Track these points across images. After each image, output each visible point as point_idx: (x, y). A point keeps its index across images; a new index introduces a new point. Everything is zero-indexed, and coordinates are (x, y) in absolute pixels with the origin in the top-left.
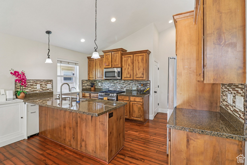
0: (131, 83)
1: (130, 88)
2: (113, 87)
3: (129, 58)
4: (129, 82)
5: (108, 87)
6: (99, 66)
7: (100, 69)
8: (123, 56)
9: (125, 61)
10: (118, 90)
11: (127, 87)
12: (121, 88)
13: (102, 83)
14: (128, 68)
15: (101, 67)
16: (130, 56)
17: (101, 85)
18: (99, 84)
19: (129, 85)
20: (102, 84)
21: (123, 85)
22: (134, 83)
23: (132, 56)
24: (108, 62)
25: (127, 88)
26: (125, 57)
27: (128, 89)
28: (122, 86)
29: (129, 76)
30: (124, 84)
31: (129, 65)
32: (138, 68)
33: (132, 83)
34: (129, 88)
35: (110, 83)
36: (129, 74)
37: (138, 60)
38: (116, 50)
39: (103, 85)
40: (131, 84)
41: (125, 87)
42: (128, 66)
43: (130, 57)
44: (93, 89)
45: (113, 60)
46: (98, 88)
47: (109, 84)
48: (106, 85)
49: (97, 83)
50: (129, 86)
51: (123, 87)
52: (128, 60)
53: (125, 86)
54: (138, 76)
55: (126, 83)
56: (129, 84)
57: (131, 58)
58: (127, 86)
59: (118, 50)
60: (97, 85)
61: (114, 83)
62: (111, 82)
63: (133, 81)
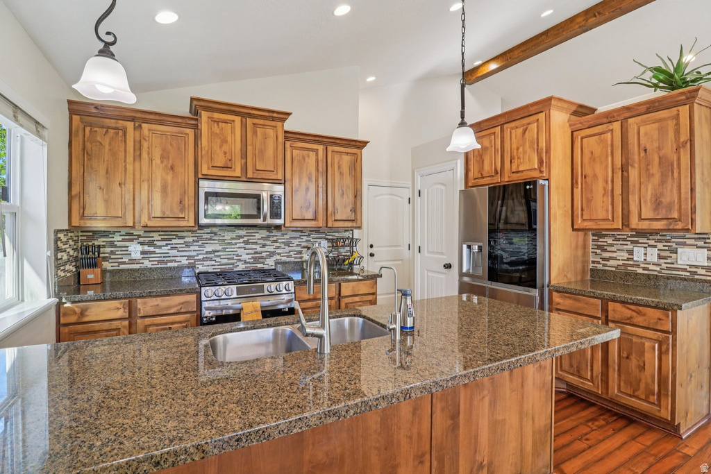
0: (295, 238)
1: (291, 256)
2: (218, 259)
3: (311, 153)
4: (286, 237)
5: (189, 258)
6: (158, 161)
7: (169, 178)
8: (288, 144)
9: (295, 163)
10: (241, 267)
11: (279, 254)
12: (256, 260)
13: (151, 244)
14: (307, 189)
15: (172, 168)
16: (315, 146)
17: (143, 253)
18: (130, 249)
19: (286, 247)
20: (152, 249)
21: (264, 246)
22: (305, 238)
23: (320, 148)
24: (225, 153)
25: (278, 257)
26: (296, 148)
27: (284, 259)
28: (259, 249)
29: (309, 215)
30: (268, 243)
31: (310, 179)
32: (341, 192)
33: (299, 238)
34: (288, 257)
35: (200, 243)
36: (311, 210)
37: (339, 167)
38: (267, 114)
39: (158, 251)
40: (296, 242)
41: (272, 254)
42: (305, 180)
43: (312, 150)
44: (91, 275)
45: (249, 148)
46: (122, 267)
47: (197, 248)
48: (174, 252)
49: (112, 244)
50: (288, 249)
51: (264, 254)
52: (306, 159)
53: (271, 249)
54: (338, 217)
55: (275, 238)
56: (288, 244)
57: (317, 155)
58: (278, 251)
59: (275, 115)
60: (112, 253)
61: (221, 242)
62: (209, 236)
63: (302, 232)
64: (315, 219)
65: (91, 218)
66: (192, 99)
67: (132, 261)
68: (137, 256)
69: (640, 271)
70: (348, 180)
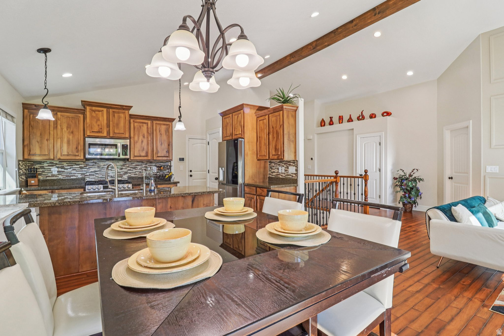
0: (139, 165)
1: (136, 174)
2: (97, 175)
3: (144, 124)
4: (133, 165)
5: (82, 174)
6: (65, 129)
7: (71, 137)
8: (132, 120)
9: (136, 129)
11: (130, 173)
13: (62, 168)
14: (142, 142)
15: (72, 132)
16: (146, 121)
17: (58, 172)
18: (52, 170)
19: (134, 170)
20: (63, 170)
21: (122, 169)
22: (144, 166)
23: (149, 122)
24: (99, 125)
25: (130, 175)
26: (136, 122)
27: (133, 175)
29: (143, 154)
30: (124, 168)
31: (144, 137)
32: (161, 143)
33: (141, 165)
34: (135, 174)
35: (88, 167)
36: (144, 151)
37: (160, 131)
38: (120, 107)
39: (66, 171)
40: (139, 167)
41: (126, 173)
42: (141, 137)
43: (145, 123)
44: (33, 181)
45: (111, 123)
46: (48, 178)
47: (86, 170)
48: (74, 172)
49: (42, 167)
50: (134, 171)
51: (121, 173)
52: (142, 127)
53: (126, 170)
54: (159, 155)
55: (127, 165)
56: (135, 168)
57: (147, 125)
58: (129, 172)
59: (124, 107)
60: (43, 172)
61: (99, 167)
62: (92, 164)
63: (142, 162)
64: (147, 156)
65: (34, 155)
66: (82, 101)
67: (53, 176)
68: (55, 173)
69: (281, 177)
70: (164, 137)
